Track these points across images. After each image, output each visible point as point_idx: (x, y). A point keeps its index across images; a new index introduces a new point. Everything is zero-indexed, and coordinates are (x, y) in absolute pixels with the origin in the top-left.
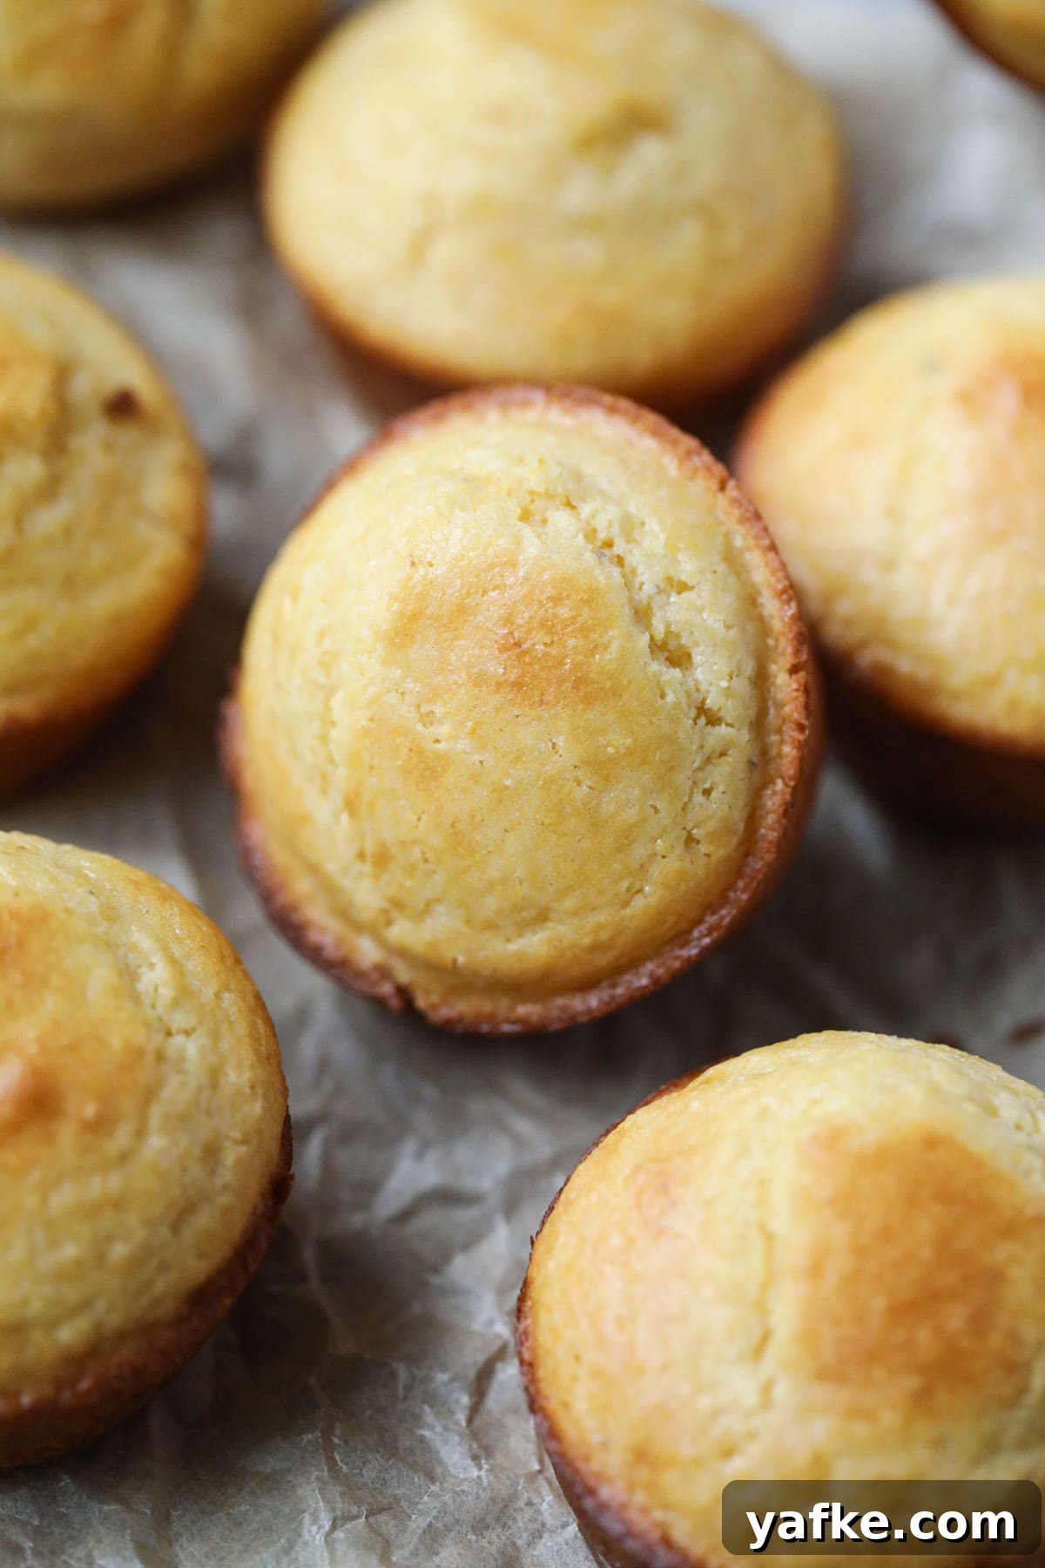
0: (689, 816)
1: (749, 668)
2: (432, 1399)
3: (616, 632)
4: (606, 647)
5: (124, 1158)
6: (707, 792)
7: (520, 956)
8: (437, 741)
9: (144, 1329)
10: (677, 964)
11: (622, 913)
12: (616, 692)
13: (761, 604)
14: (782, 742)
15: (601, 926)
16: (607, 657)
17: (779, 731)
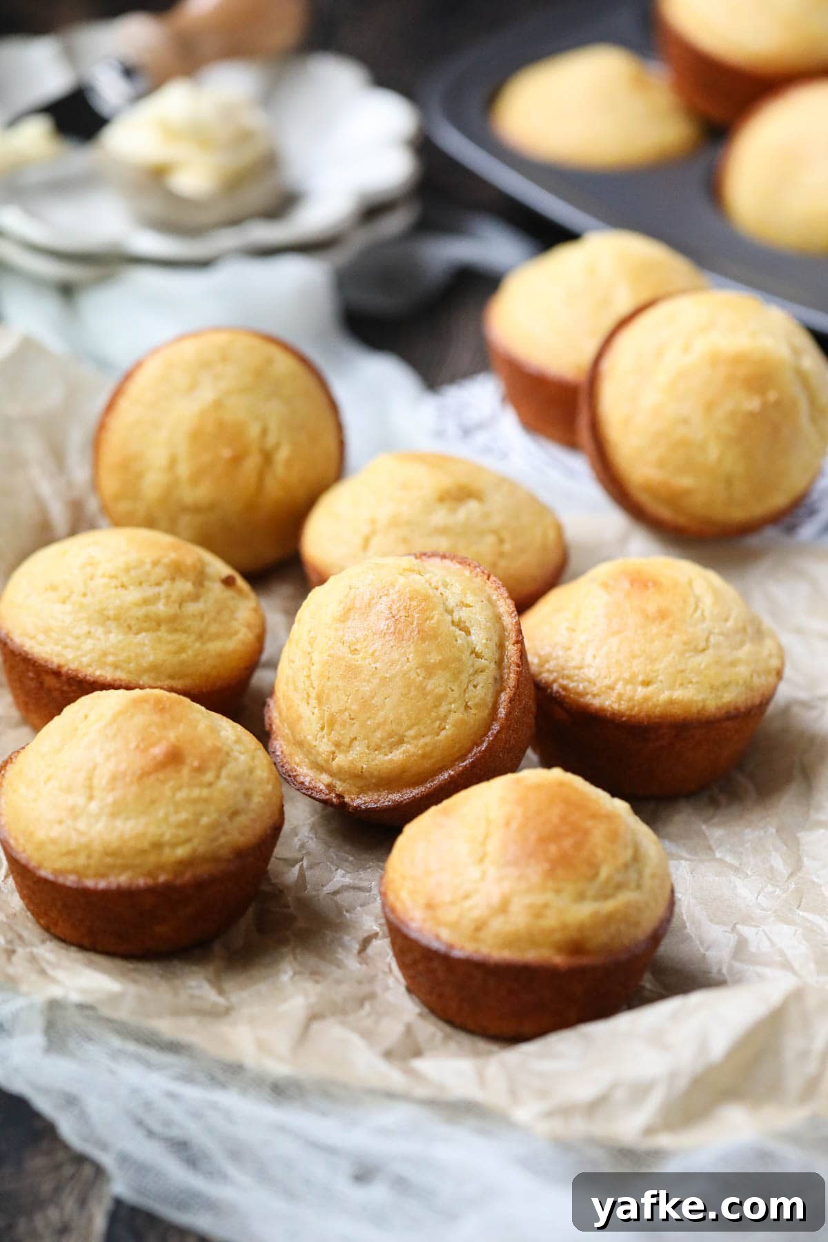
0: (467, 695)
1: (496, 639)
2: (343, 946)
3: (437, 612)
4: (432, 618)
5: (210, 785)
6: (475, 686)
7: (391, 761)
8: (357, 661)
9: (214, 858)
10: (461, 769)
11: (436, 738)
12: (435, 637)
13: (504, 620)
14: (510, 673)
15: (426, 745)
16: (432, 622)
17: (509, 668)
